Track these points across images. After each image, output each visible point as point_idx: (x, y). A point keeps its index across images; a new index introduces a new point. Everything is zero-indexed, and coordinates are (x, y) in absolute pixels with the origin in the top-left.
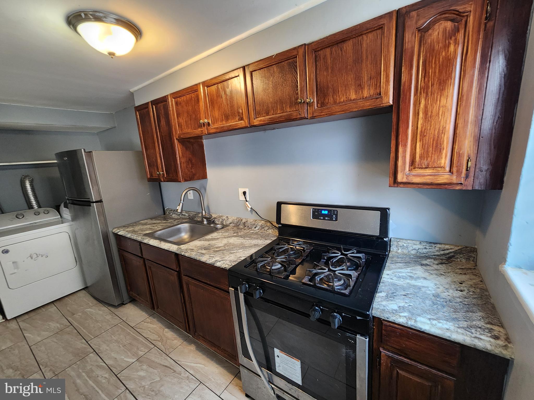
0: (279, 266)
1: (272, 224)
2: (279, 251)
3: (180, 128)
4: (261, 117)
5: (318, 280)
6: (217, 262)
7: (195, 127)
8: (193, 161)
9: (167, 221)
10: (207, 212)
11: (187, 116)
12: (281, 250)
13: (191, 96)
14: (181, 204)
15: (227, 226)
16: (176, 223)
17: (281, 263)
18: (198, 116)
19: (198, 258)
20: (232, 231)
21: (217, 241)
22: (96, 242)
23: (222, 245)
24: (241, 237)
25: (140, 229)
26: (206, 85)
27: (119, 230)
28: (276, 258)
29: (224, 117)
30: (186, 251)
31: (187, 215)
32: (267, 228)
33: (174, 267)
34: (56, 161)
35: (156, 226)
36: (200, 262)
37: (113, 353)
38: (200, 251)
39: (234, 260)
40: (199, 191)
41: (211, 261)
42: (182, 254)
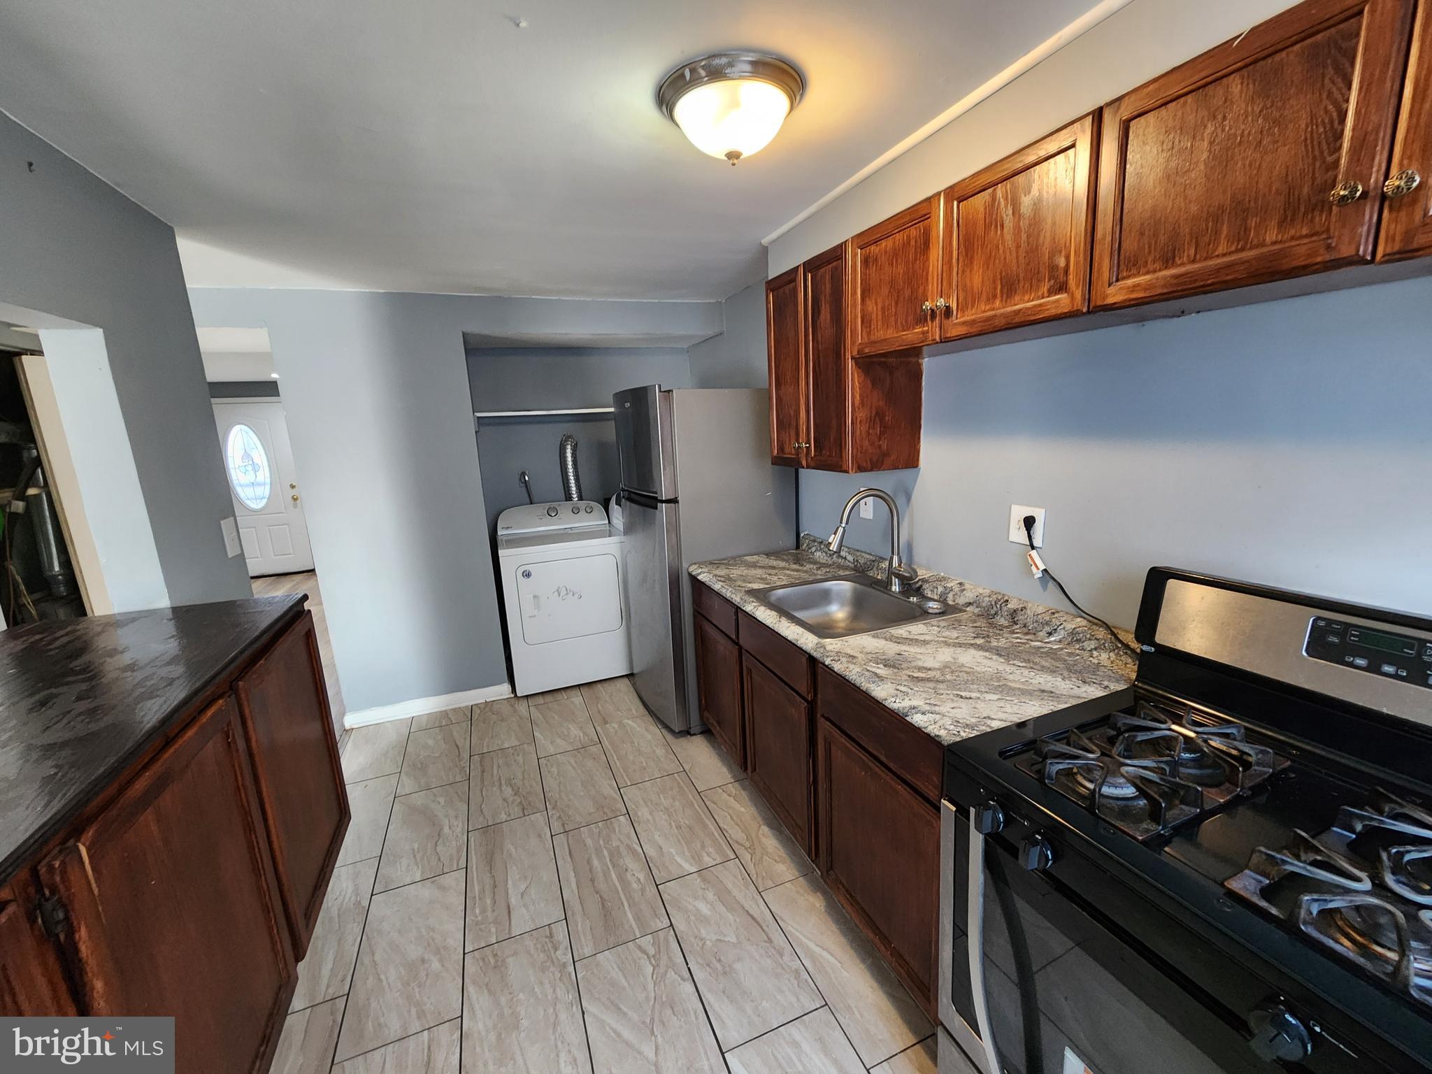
0: (1130, 791)
1: (1113, 634)
2: (1135, 737)
3: (866, 327)
4: (1138, 274)
5: (1315, 912)
6: (916, 713)
7: (906, 321)
8: (887, 418)
9: (802, 565)
10: (904, 561)
11: (890, 292)
12: (1142, 737)
13: (909, 237)
14: (841, 530)
15: (955, 609)
16: (821, 575)
17: (1141, 785)
18: (921, 290)
19: (865, 684)
20: (973, 630)
21: (922, 650)
22: (657, 586)
23: (937, 665)
24: (998, 652)
25: (741, 575)
26: (956, 195)
27: (700, 570)
28: (1122, 760)
29: (999, 287)
30: (837, 658)
31: (850, 558)
32: (1093, 644)
33: (803, 688)
34: (612, 410)
35: (776, 575)
36: (867, 696)
37: (659, 833)
38: (873, 667)
39: (968, 722)
40: (893, 501)
41: (899, 705)
42: (827, 663)
